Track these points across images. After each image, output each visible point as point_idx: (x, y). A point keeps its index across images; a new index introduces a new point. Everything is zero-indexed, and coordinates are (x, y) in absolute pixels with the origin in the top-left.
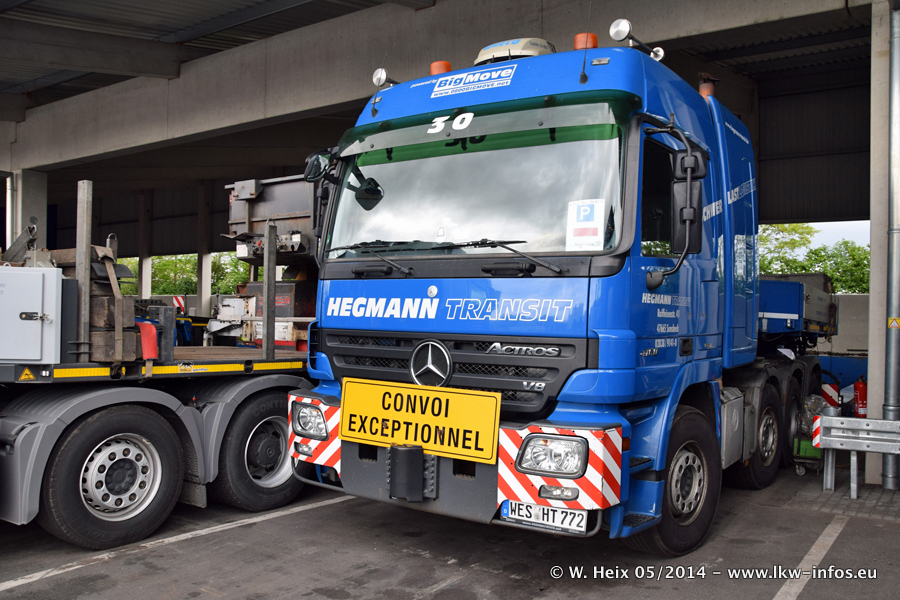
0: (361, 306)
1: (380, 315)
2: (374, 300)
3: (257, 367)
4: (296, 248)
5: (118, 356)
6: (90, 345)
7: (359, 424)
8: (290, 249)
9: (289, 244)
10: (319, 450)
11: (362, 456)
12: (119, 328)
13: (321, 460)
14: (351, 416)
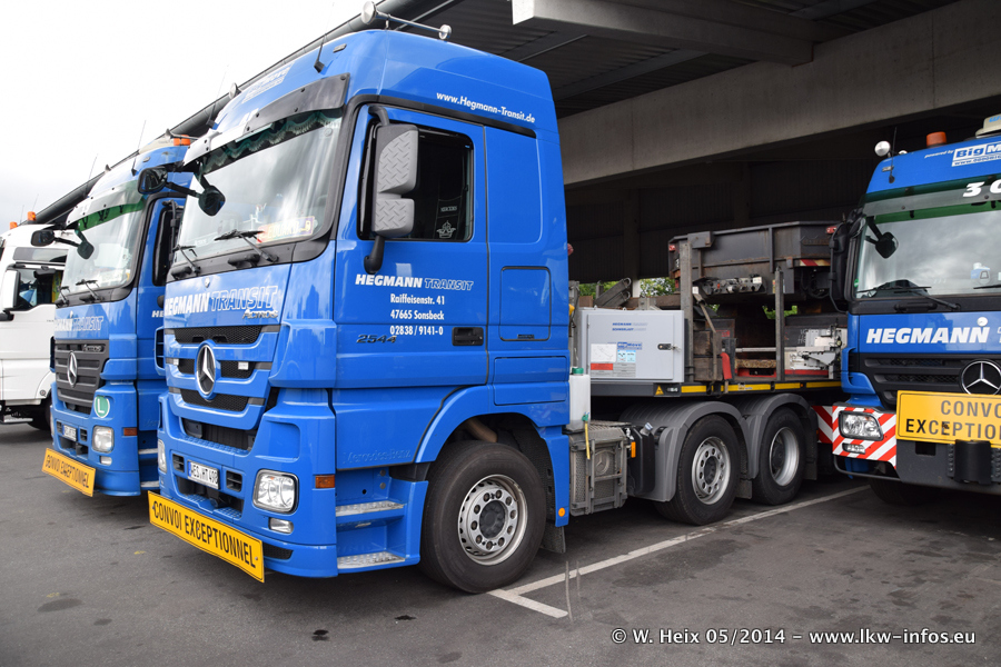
0: (905, 335)
1: (927, 341)
2: (920, 330)
3: (778, 387)
4: (757, 289)
5: (715, 378)
6: (694, 368)
7: (917, 426)
8: (750, 290)
9: (749, 285)
10: (871, 450)
11: (918, 452)
12: (715, 356)
13: (875, 456)
14: (908, 420)
